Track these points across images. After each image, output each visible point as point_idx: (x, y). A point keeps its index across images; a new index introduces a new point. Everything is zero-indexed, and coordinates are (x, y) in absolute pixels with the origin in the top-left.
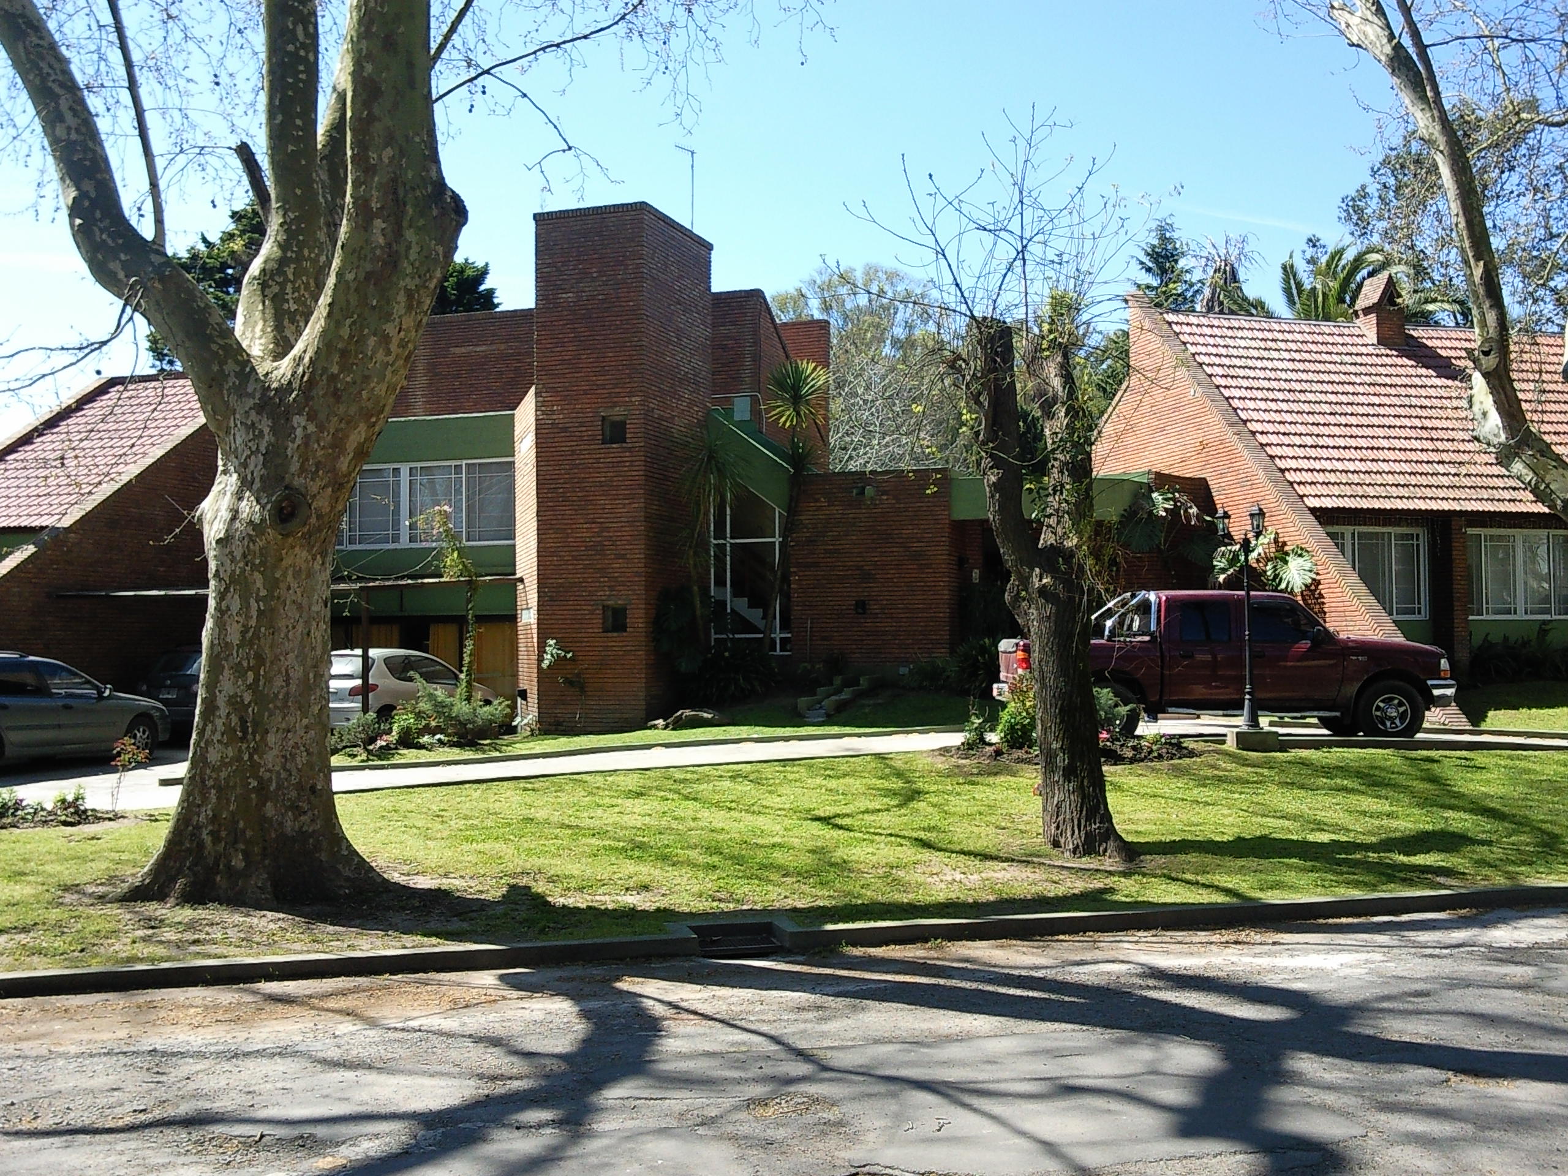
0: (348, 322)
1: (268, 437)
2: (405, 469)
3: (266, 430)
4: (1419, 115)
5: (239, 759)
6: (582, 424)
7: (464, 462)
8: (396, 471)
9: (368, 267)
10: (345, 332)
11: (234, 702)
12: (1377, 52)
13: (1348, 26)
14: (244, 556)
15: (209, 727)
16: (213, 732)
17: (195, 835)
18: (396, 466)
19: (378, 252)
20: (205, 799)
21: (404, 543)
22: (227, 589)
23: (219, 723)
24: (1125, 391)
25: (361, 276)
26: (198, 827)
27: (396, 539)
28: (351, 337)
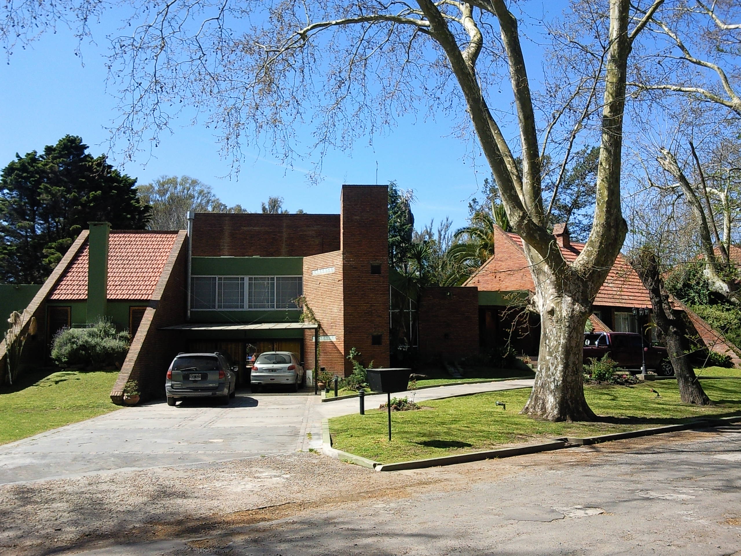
0: (604, 256)
1: (582, 288)
2: (246, 278)
3: (581, 286)
4: (688, 194)
5: (576, 380)
6: (362, 266)
7: (276, 276)
8: (243, 279)
9: (610, 241)
10: (603, 259)
11: (574, 363)
12: (675, 174)
13: (664, 164)
14: (578, 321)
15: (567, 371)
16: (569, 372)
17: (567, 403)
18: (242, 276)
19: (613, 238)
20: (568, 392)
21: (246, 308)
22: (572, 331)
23: (570, 370)
24: (492, 259)
25: (608, 243)
26: (567, 400)
27: (242, 307)
28: (605, 260)
